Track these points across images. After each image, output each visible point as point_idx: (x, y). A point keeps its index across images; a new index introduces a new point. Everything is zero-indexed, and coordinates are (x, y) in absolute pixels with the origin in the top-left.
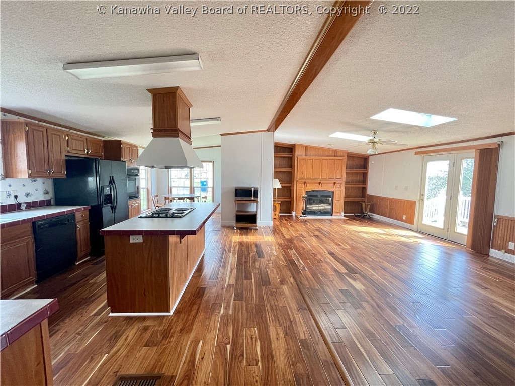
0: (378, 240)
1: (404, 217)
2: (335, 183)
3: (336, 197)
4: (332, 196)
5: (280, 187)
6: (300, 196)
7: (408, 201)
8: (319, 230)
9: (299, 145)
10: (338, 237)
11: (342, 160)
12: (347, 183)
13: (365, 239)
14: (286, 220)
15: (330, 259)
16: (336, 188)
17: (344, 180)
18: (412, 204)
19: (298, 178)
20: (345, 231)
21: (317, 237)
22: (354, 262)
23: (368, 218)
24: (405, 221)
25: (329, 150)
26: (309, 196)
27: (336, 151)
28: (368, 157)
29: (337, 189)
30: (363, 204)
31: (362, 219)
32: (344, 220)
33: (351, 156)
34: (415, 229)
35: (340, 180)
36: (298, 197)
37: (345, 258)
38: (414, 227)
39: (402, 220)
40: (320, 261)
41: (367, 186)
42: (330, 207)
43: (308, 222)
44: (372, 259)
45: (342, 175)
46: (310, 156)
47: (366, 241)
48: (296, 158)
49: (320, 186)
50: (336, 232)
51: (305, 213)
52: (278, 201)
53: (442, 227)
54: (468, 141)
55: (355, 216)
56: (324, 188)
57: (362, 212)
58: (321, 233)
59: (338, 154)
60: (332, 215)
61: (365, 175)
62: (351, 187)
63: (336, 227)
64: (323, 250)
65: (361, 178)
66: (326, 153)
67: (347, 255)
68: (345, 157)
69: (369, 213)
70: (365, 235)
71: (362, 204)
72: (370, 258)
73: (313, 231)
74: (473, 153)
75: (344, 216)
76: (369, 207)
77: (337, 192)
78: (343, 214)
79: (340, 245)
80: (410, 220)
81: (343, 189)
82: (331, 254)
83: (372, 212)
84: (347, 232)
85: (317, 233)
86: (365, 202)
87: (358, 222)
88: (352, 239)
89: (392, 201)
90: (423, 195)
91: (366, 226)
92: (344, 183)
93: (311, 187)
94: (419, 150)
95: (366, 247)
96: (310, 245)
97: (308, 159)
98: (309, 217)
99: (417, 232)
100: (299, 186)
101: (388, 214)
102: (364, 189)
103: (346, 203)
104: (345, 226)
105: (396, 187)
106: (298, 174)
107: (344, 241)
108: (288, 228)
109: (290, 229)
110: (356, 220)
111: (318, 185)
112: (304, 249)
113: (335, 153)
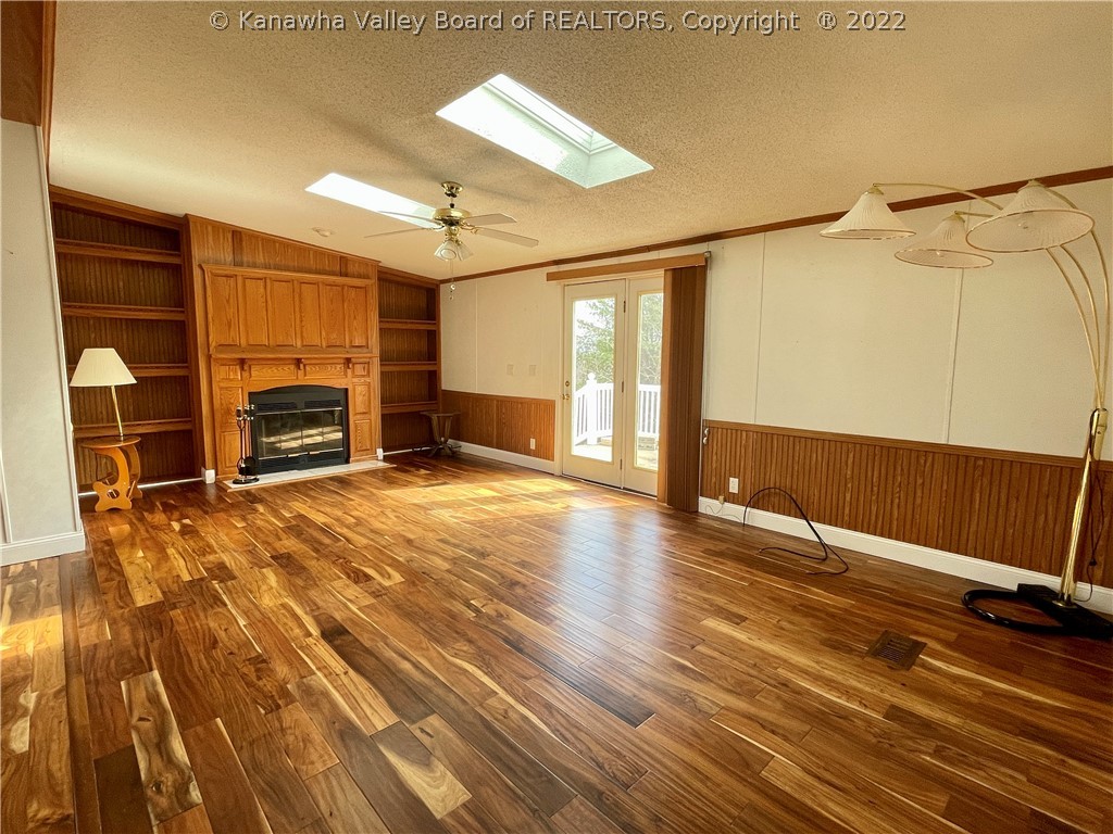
0: (481, 524)
1: (533, 444)
2: (348, 360)
3: (357, 402)
4: (342, 402)
5: (128, 378)
6: (228, 411)
7: (537, 402)
8: (299, 527)
9: (205, 222)
10: (365, 541)
11: (365, 288)
12: (385, 359)
13: (448, 528)
14: (167, 508)
15: (325, 664)
16: (355, 376)
17: (376, 351)
18: (546, 407)
19: (213, 344)
20: (388, 512)
21: (285, 562)
22: (418, 648)
23: (449, 457)
24: (536, 454)
25: (320, 253)
26: (260, 407)
27: (344, 259)
28: (438, 286)
29: (355, 380)
30: (434, 417)
31: (433, 462)
32: (384, 471)
33: (390, 280)
34: (557, 472)
35: (365, 350)
36: (218, 417)
37: (384, 638)
38: (554, 466)
39: (528, 452)
40: (276, 701)
41: (440, 367)
42: (340, 435)
43: (261, 501)
44: (477, 610)
45: (367, 335)
46: (254, 266)
47: (449, 537)
48: (197, 272)
49: (301, 373)
50: (359, 522)
51: (252, 468)
52: (128, 437)
53: (610, 460)
54: (648, 249)
55: (415, 453)
56: (315, 377)
57: (432, 441)
58: (305, 541)
59: (351, 269)
60: (347, 462)
61: (433, 338)
62: (399, 372)
63: (359, 505)
64: (302, 625)
65: (423, 345)
66: (312, 264)
67: (393, 620)
68: (372, 283)
69: (450, 441)
70: (446, 515)
71: (429, 420)
72: (469, 606)
73: (271, 539)
74: (658, 278)
75: (386, 459)
76: (448, 425)
77: (359, 389)
78: (380, 453)
79: (368, 578)
80: (545, 452)
81: (375, 378)
82: (335, 634)
83: (459, 438)
84: (391, 515)
85: (290, 544)
86: (436, 411)
87: (423, 472)
88: (409, 542)
89: (504, 403)
90: (568, 384)
91: (445, 483)
92: (376, 361)
93: (268, 378)
94: (553, 269)
95: (454, 561)
96: (246, 613)
97: (245, 278)
98: (267, 480)
99: (563, 477)
100: (220, 373)
101: (495, 441)
102: (433, 377)
103: (388, 420)
104: (387, 492)
105: (510, 367)
106: (210, 329)
107: (383, 558)
108: (161, 549)
109: (171, 551)
110: (418, 467)
111: (292, 367)
112: (215, 643)
113: (343, 264)
